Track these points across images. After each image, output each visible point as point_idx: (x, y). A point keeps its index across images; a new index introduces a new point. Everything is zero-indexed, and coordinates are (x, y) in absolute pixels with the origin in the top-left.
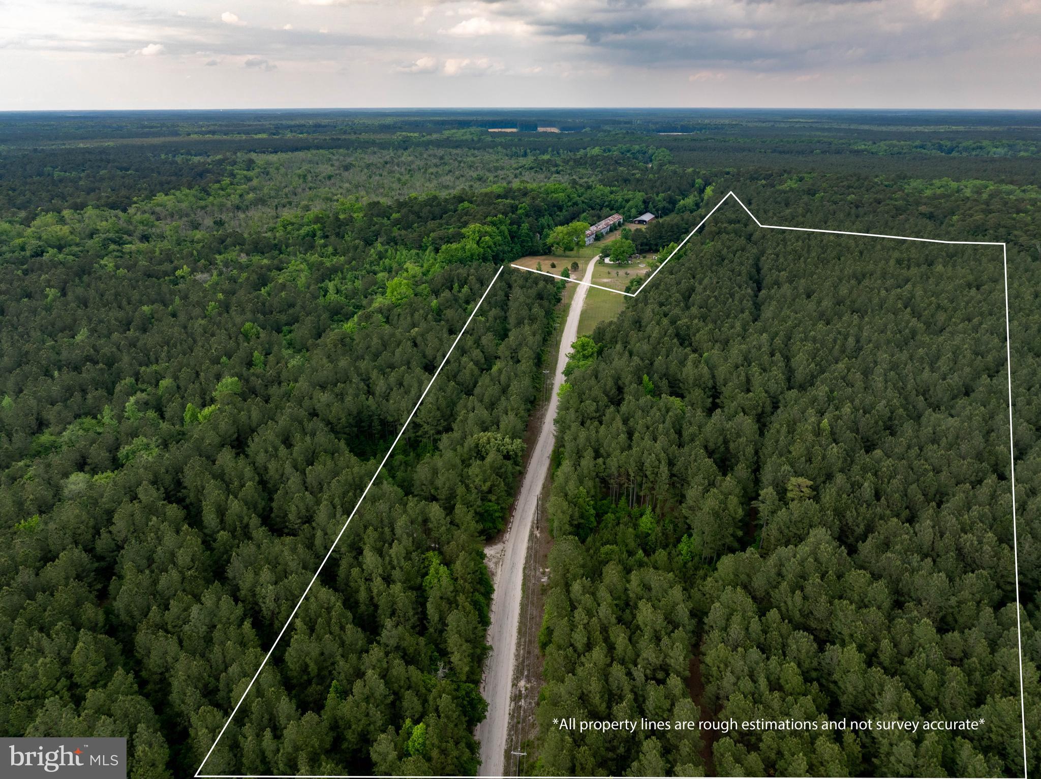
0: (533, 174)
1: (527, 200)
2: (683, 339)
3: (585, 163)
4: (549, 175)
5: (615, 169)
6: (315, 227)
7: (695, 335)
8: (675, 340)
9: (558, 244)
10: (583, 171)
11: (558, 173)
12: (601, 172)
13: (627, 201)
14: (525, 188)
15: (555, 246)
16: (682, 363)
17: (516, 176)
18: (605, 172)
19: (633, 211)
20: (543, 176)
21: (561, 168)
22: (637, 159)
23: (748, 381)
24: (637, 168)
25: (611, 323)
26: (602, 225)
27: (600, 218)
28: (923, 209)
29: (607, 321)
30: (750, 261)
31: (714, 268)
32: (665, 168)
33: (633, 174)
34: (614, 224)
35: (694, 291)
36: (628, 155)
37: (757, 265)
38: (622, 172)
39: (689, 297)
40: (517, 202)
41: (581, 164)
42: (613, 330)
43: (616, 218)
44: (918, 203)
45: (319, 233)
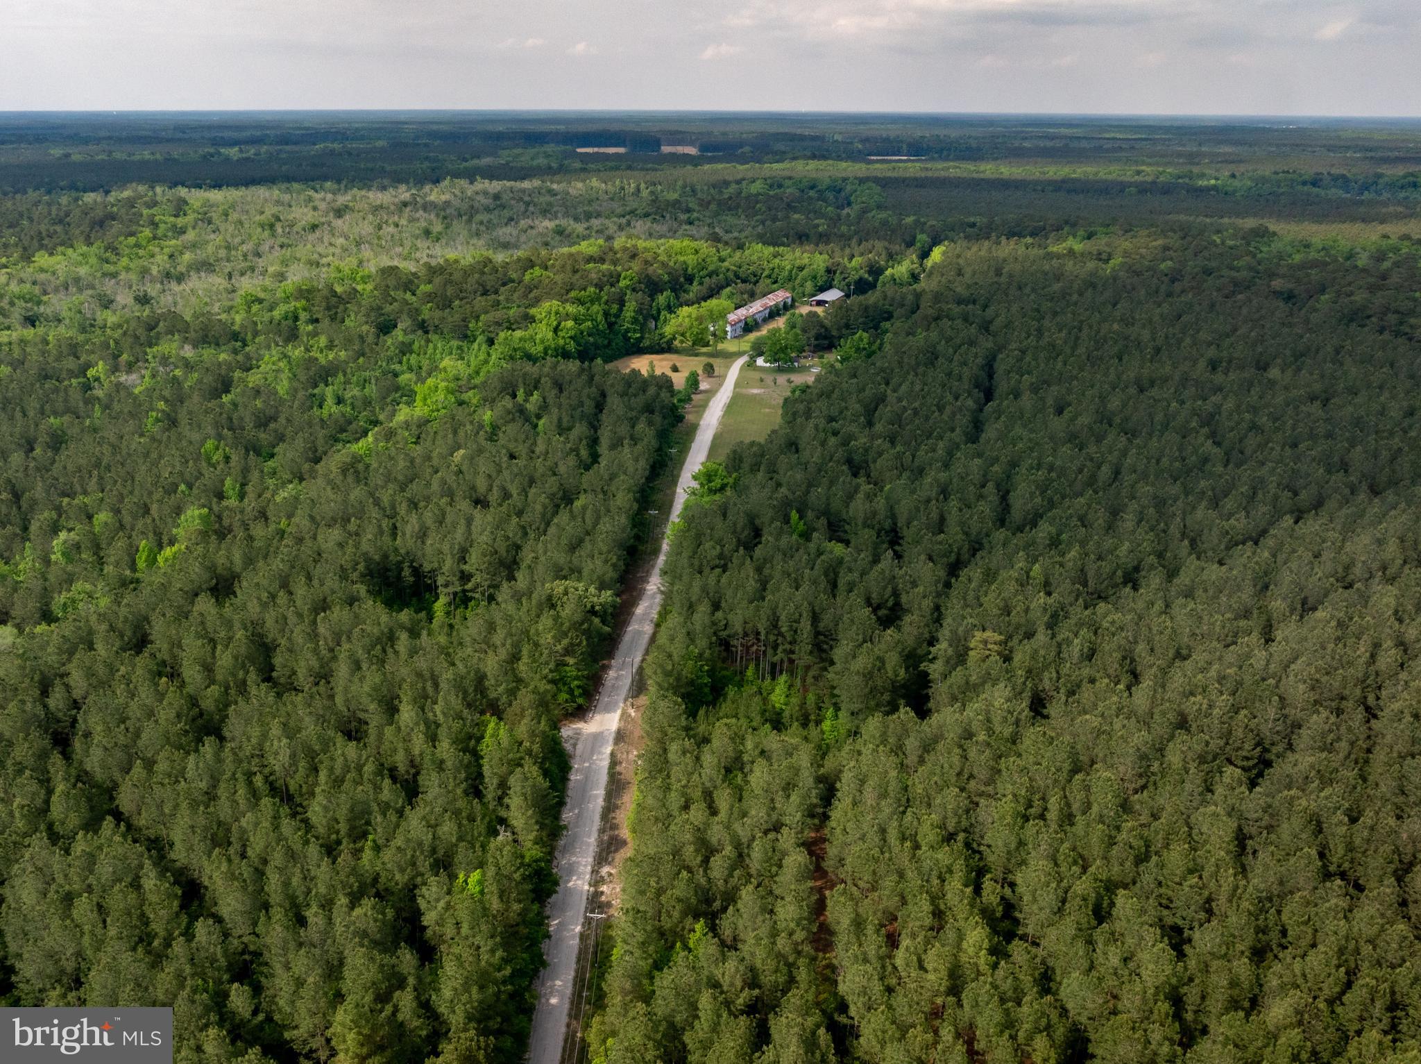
0: (649, 224)
1: (636, 266)
2: (856, 467)
3: (738, 206)
4: (675, 225)
5: (787, 217)
6: (298, 305)
7: (875, 461)
8: (845, 468)
9: (683, 335)
10: (731, 220)
11: (691, 223)
12: (763, 223)
13: (801, 269)
14: (635, 246)
15: (679, 338)
16: (850, 497)
17: (621, 228)
18: (768, 223)
19: (809, 286)
20: (665, 228)
21: (695, 215)
22: (825, 200)
23: (942, 520)
24: (823, 216)
25: (752, 444)
26: (756, 308)
27: (753, 296)
28: (1277, 284)
29: (747, 441)
30: (980, 361)
31: (921, 369)
32: (870, 215)
33: (817, 226)
34: (776, 305)
35: (883, 401)
36: (812, 193)
37: (991, 367)
38: (797, 221)
39: (876, 409)
40: (619, 268)
41: (730, 209)
42: (755, 455)
43: (779, 297)
44: (1272, 275)
45: (303, 316)
